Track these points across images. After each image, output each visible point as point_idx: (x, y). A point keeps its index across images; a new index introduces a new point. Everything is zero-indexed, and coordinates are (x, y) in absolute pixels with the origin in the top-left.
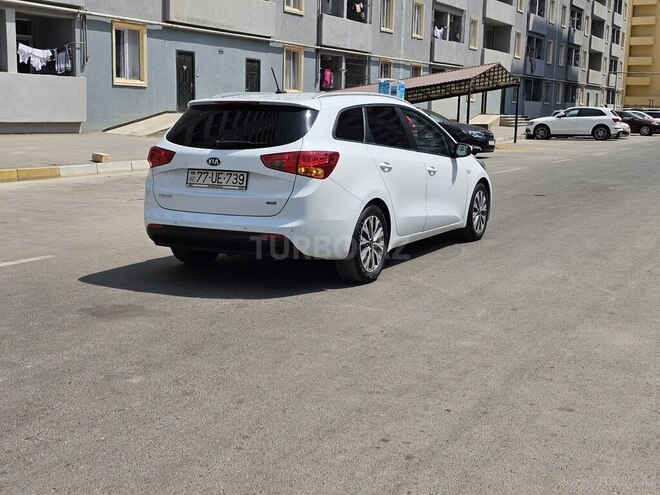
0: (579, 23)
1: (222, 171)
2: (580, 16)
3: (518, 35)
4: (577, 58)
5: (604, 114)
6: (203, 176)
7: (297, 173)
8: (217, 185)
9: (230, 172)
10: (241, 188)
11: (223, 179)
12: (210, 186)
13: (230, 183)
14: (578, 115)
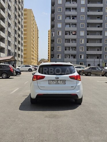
0: (16, 48)
1: (58, 80)
2: (16, 47)
3: (6, 50)
4: (16, 55)
5: (30, 66)
6: (53, 82)
7: (77, 80)
8: (57, 83)
9: (61, 80)
10: (64, 84)
11: (59, 82)
12: (56, 84)
13: (61, 83)
14: (25, 67)
